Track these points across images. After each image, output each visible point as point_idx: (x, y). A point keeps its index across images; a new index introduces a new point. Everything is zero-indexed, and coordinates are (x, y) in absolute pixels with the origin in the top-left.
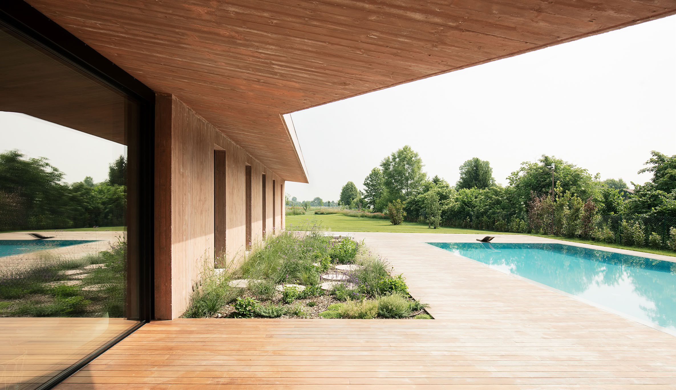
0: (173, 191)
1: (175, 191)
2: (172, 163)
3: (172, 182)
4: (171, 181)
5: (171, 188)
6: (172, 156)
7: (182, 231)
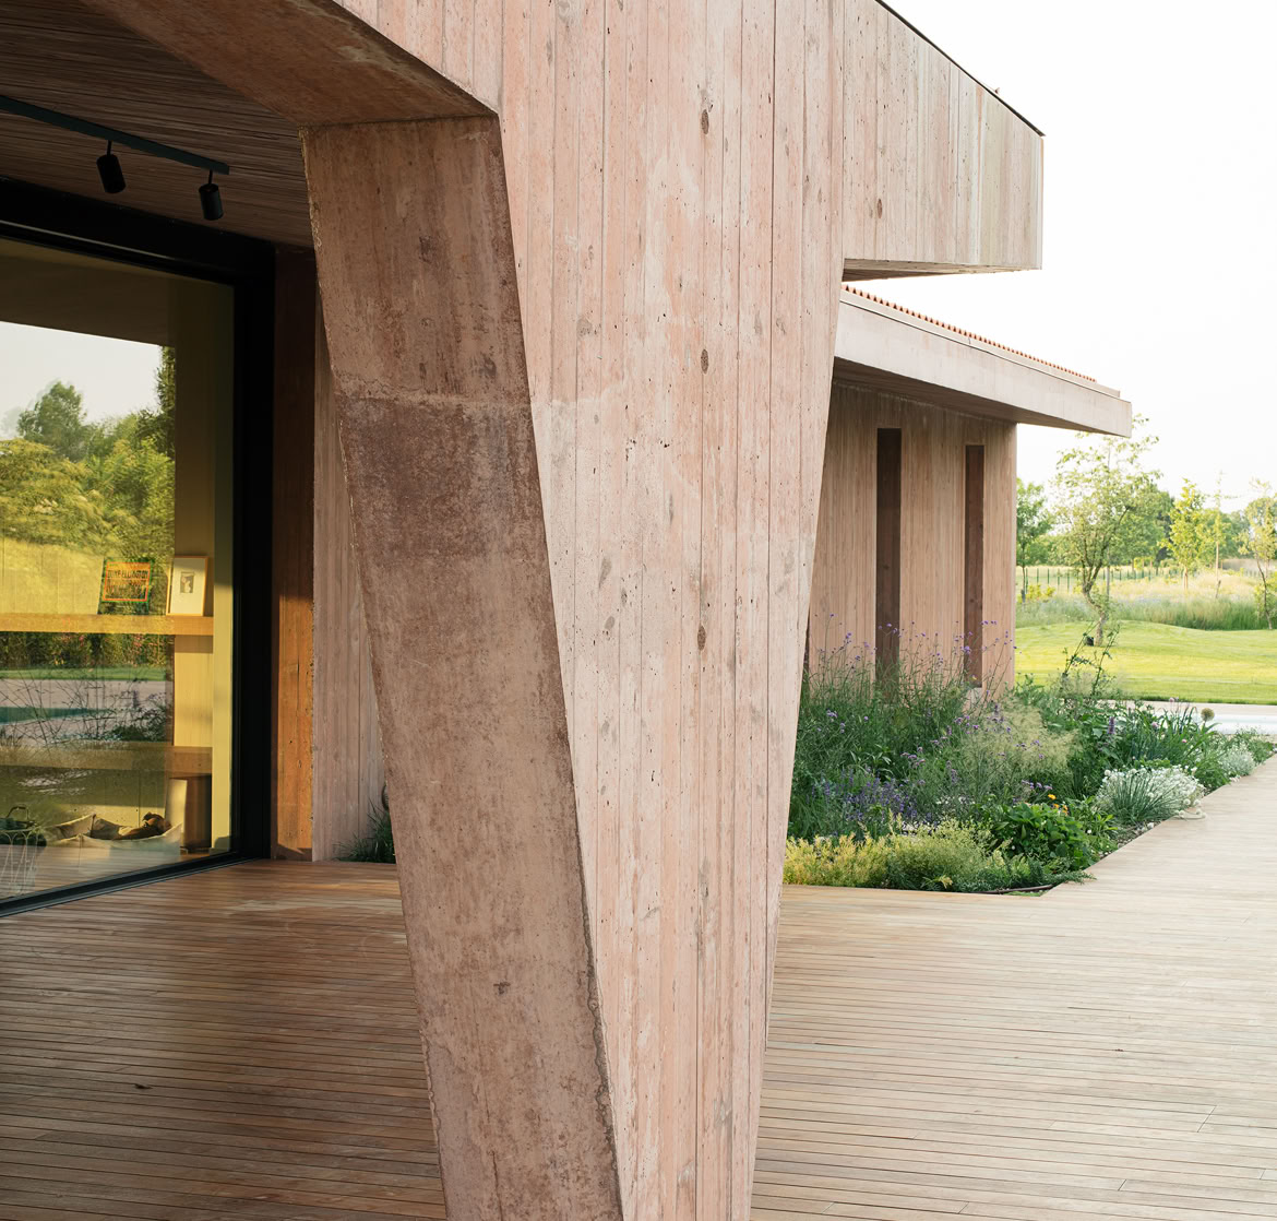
0: (319, 511)
1: (326, 514)
2: (316, 438)
3: (316, 488)
4: (312, 485)
5: (313, 504)
6: (317, 417)
7: (349, 624)
